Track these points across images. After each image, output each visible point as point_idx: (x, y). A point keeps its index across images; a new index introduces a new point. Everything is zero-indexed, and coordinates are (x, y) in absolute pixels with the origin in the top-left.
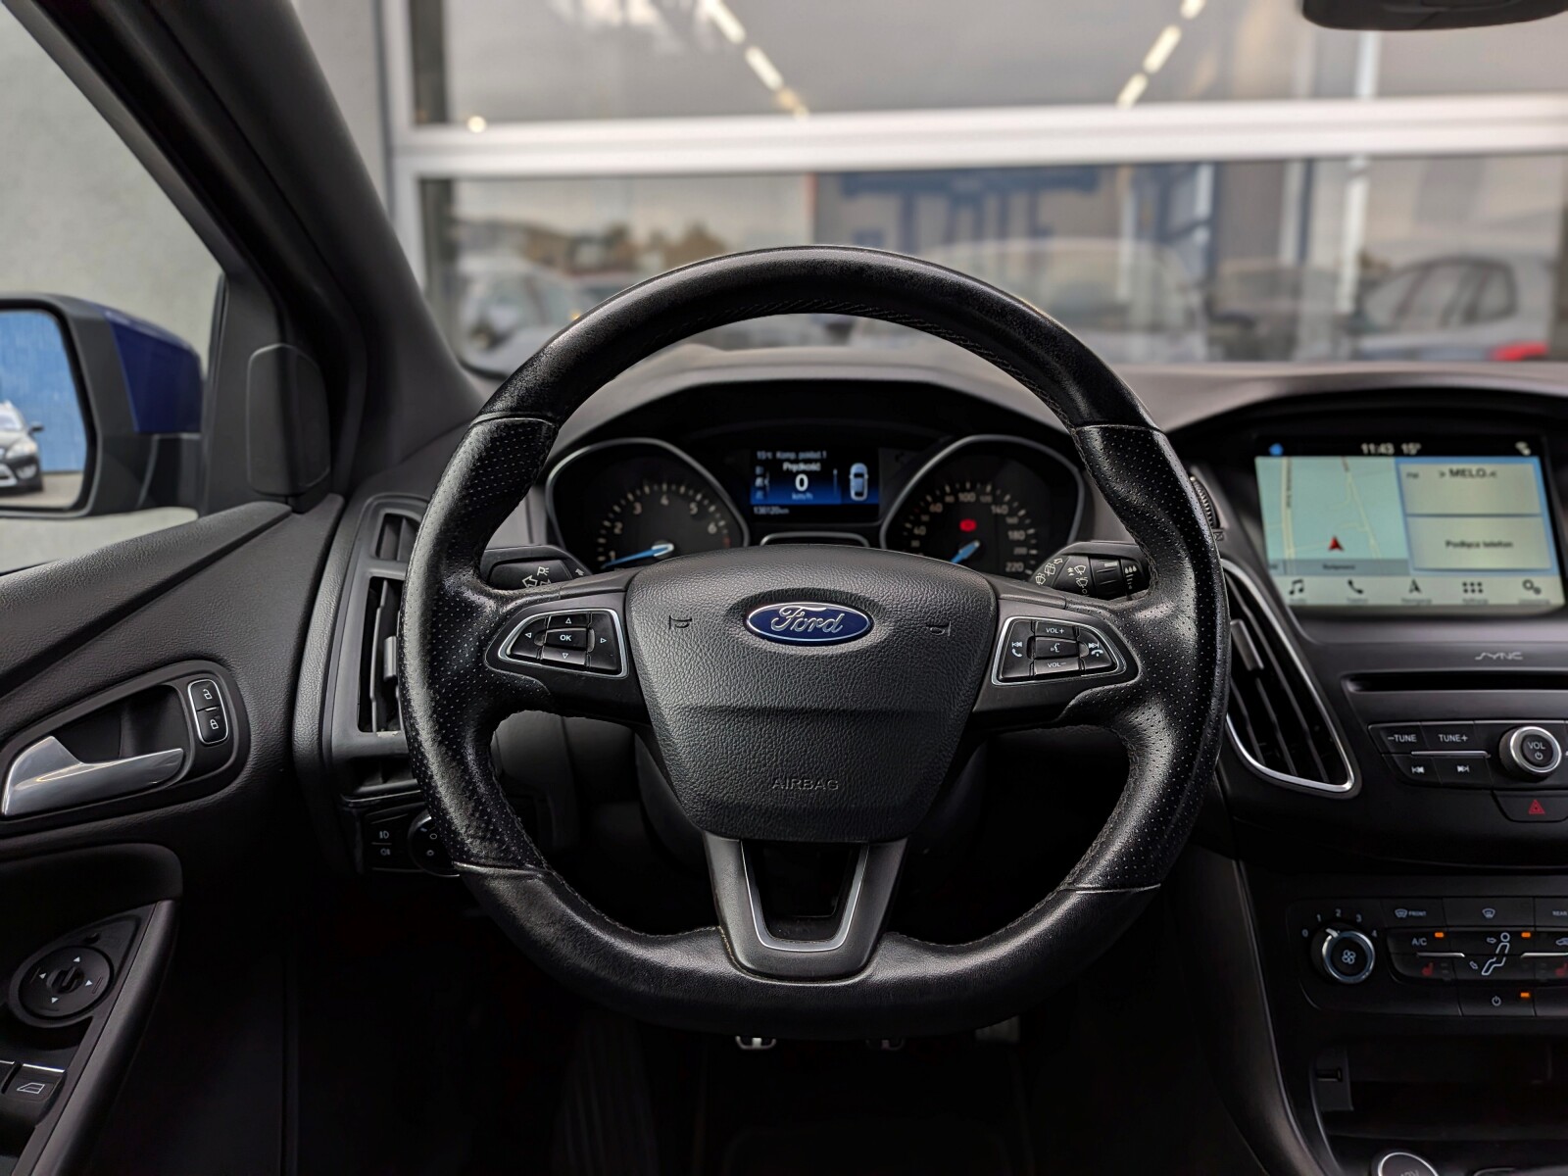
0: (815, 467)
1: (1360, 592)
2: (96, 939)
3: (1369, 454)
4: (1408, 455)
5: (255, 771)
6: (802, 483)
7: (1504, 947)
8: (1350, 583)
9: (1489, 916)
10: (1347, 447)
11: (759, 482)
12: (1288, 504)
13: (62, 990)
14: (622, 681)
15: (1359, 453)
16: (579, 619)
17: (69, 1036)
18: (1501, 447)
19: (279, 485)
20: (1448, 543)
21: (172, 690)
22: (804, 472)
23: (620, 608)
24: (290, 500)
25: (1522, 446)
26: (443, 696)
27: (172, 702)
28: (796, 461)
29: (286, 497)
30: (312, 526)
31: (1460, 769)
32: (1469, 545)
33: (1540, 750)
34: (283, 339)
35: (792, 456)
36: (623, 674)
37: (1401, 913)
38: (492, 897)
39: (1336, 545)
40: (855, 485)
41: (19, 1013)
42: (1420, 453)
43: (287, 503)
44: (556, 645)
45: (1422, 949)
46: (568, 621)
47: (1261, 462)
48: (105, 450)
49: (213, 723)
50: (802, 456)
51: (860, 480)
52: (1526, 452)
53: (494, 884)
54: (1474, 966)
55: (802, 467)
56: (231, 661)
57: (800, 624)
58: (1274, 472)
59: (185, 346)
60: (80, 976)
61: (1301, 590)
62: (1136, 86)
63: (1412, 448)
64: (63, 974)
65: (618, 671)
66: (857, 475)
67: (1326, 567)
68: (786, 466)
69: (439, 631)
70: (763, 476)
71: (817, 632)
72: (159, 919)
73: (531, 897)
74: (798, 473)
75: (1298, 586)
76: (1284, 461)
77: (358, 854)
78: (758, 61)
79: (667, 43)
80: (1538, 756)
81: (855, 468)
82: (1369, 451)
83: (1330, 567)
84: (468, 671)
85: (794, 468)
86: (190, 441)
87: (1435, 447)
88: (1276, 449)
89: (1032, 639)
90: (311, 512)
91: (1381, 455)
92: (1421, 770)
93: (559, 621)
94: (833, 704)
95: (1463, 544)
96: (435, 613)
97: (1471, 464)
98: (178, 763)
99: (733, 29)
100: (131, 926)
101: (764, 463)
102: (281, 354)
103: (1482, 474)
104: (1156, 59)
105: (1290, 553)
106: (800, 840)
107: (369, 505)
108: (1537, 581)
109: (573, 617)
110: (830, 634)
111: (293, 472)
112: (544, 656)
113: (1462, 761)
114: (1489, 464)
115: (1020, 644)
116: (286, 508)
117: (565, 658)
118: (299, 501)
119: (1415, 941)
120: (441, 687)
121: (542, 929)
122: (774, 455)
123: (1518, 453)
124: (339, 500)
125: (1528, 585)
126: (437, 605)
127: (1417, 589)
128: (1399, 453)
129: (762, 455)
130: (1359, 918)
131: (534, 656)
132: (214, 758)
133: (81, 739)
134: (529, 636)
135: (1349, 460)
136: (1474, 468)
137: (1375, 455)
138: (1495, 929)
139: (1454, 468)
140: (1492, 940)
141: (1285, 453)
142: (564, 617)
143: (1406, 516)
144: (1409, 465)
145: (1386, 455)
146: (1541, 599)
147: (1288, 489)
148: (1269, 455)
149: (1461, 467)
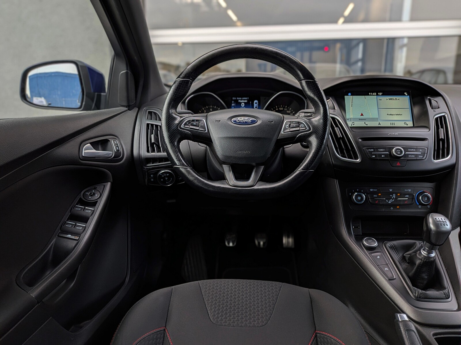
0: (246, 101)
1: (367, 125)
2: (96, 188)
3: (371, 95)
4: (380, 95)
5: (126, 160)
6: (243, 105)
7: (394, 197)
8: (365, 123)
9: (391, 191)
10: (366, 93)
11: (233, 105)
12: (352, 106)
13: (91, 196)
14: (206, 133)
15: (369, 95)
16: (197, 120)
17: (94, 204)
18: (401, 94)
19: (125, 104)
20: (387, 114)
21: (109, 141)
23: (205, 119)
24: (127, 107)
25: (406, 93)
27: (109, 143)
28: (242, 100)
29: (127, 106)
30: (132, 114)
31: (383, 156)
32: (392, 115)
33: (399, 152)
34: (127, 69)
35: (241, 99)
36: (206, 131)
37: (371, 190)
39: (362, 115)
41: (83, 199)
42: (382, 95)
43: (127, 108)
44: (193, 125)
45: (375, 197)
46: (195, 121)
47: (346, 97)
48: (86, 96)
49: (117, 148)
50: (243, 98)
51: (256, 104)
52: (407, 95)
54: (387, 201)
55: (243, 101)
56: (119, 137)
57: (243, 121)
58: (349, 99)
60: (94, 194)
61: (354, 125)
62: (341, 20)
63: (381, 94)
64: (91, 193)
65: (205, 131)
67: (359, 119)
68: (239, 101)
69: (169, 122)
70: (234, 103)
71: (246, 122)
72: (108, 185)
74: (242, 102)
75: (353, 124)
76: (351, 96)
77: (146, 180)
78: (230, 13)
79: (204, 8)
80: (399, 153)
81: (255, 101)
82: (371, 94)
83: (360, 120)
84: (175, 129)
85: (241, 101)
86: (103, 95)
87: (386, 93)
88: (350, 94)
89: (290, 124)
90: (132, 110)
91: (373, 95)
92: (374, 156)
93: (193, 121)
94: (249, 136)
95: (391, 115)
96: (168, 118)
97: (394, 97)
98: (111, 155)
99: (224, 4)
100: (103, 186)
101: (234, 100)
102: (127, 73)
103: (396, 99)
104: (347, 13)
105: (352, 117)
106: (242, 163)
107: (145, 109)
108: (407, 123)
109: (196, 120)
110: (249, 123)
111: (128, 101)
112: (191, 127)
113: (383, 154)
114: (398, 97)
115: (287, 125)
116: (127, 109)
117: (195, 127)
118: (130, 107)
119: (374, 196)
120: (170, 132)
121: (191, 178)
122: (236, 98)
123: (405, 95)
124: (137, 109)
125: (405, 123)
127: (380, 124)
128: (377, 95)
129: (234, 98)
130: (362, 191)
131: (188, 127)
132: (118, 154)
133: (95, 145)
134: (187, 123)
135: (366, 96)
136: (394, 98)
137: (372, 95)
138: (392, 193)
139: (390, 98)
140: (391, 196)
141: (352, 95)
142: (194, 120)
143: (378, 108)
144: (379, 98)
145: (374, 95)
146: (408, 126)
147: (352, 103)
148: (348, 95)
149: (391, 98)
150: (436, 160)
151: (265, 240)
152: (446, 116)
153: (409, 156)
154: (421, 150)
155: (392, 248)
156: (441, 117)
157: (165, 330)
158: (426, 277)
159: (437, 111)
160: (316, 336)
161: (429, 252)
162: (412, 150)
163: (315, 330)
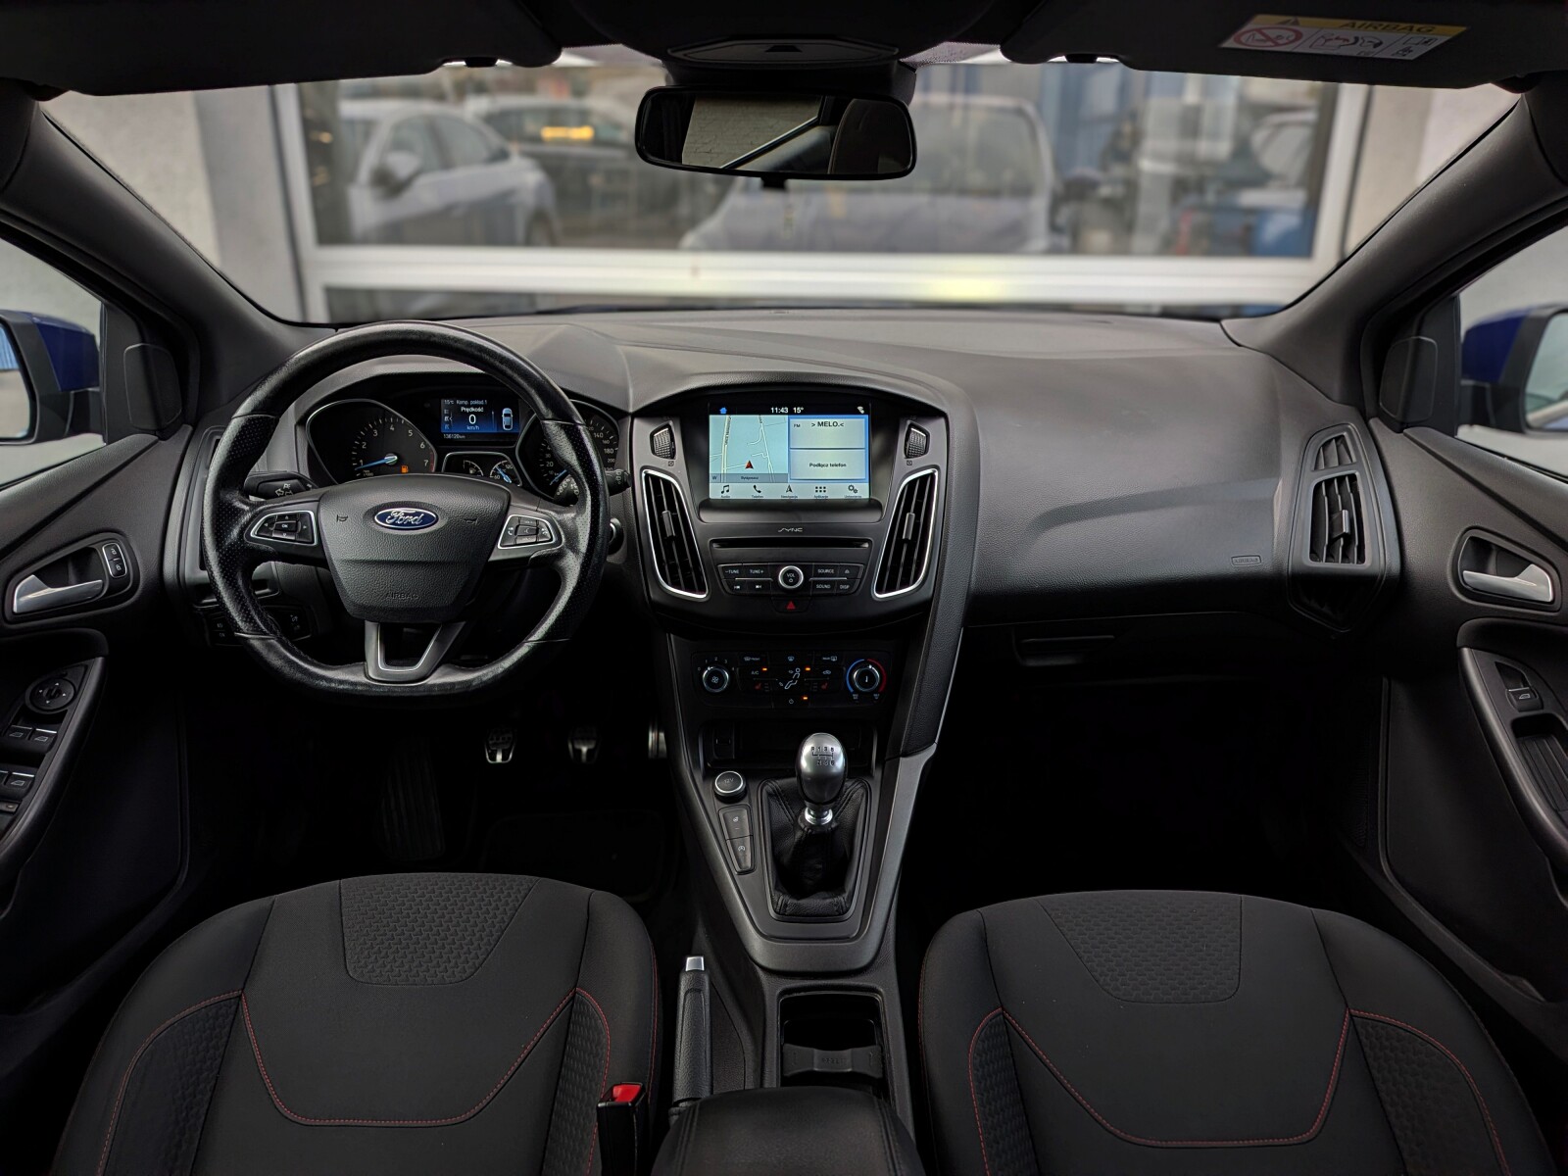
0: (480, 410)
1: (759, 492)
2: (66, 675)
3: (775, 413)
4: (797, 414)
5: (144, 591)
6: (472, 420)
7: (797, 675)
8: (755, 487)
9: (791, 660)
10: (764, 410)
11: (446, 418)
12: (726, 442)
13: (51, 698)
14: (315, 547)
15: (770, 413)
16: (291, 516)
17: (56, 719)
18: (849, 410)
19: (150, 425)
20: (811, 465)
21: (94, 550)
22: (473, 413)
23: (314, 510)
24: (158, 433)
25: (860, 408)
26: (224, 555)
27: (94, 556)
28: (469, 406)
29: (155, 431)
30: (172, 448)
31: (757, 587)
32: (822, 466)
33: (792, 578)
34: (143, 340)
35: (466, 403)
36: (315, 544)
37: (747, 659)
38: (251, 647)
39: (750, 466)
40: (505, 421)
41: (31, 707)
42: (803, 413)
43: (156, 435)
44: (280, 530)
45: (755, 676)
46: (287, 518)
47: (711, 417)
48: (41, 403)
49: (118, 567)
50: (472, 402)
51: (508, 418)
52: (862, 412)
53: (252, 642)
54: (781, 684)
55: (473, 409)
56: (126, 532)
57: (401, 519)
58: (719, 424)
59: (84, 331)
60: (59, 692)
61: (727, 491)
63: (799, 410)
64: (50, 691)
65: (313, 542)
66: (506, 415)
67: (742, 478)
68: (463, 409)
69: (221, 523)
70: (449, 415)
71: (409, 524)
72: (97, 665)
73: (270, 647)
74: (471, 413)
75: (726, 488)
76: (728, 416)
77: (207, 635)
80: (791, 580)
81: (505, 411)
82: (775, 410)
83: (745, 478)
84: (235, 543)
85: (468, 410)
86: (93, 392)
87: (810, 410)
88: (723, 410)
89: (518, 527)
90: (171, 438)
91: (782, 414)
92: (738, 587)
93: (282, 517)
94: (414, 558)
95: (819, 465)
96: (218, 515)
97: (830, 419)
98: (99, 588)
100: (83, 669)
101: (448, 408)
102: (143, 350)
103: (835, 425)
105: (724, 470)
107: (207, 434)
108: (856, 486)
109: (289, 515)
110: (415, 525)
111: (157, 418)
112: (274, 535)
113: (759, 583)
114: (840, 420)
115: (512, 528)
116: (156, 438)
117: (284, 536)
118: (163, 432)
119: (753, 673)
121: (276, 662)
122: (454, 403)
123: (859, 413)
124: (190, 428)
125: (851, 488)
126: (219, 508)
127: (790, 490)
128: (791, 412)
129: (447, 403)
130: (726, 662)
131: (269, 535)
132: (119, 586)
133: (48, 576)
134: (266, 525)
135: (762, 416)
136: (831, 421)
137: (778, 414)
138: (793, 666)
139: (821, 421)
140: (791, 672)
141: (728, 413)
142: (284, 516)
143: (789, 448)
144: (796, 420)
145: (784, 414)
146: (856, 495)
147: (728, 433)
148: (719, 413)
149: (824, 420)
150: (889, 590)
151: (592, 746)
152: (936, 474)
153: (818, 586)
154: (847, 572)
155: (776, 795)
156: (924, 479)
157: (240, 997)
158: (820, 866)
159: (917, 462)
160: (573, 998)
161: (819, 816)
162: (827, 571)
163: (575, 986)
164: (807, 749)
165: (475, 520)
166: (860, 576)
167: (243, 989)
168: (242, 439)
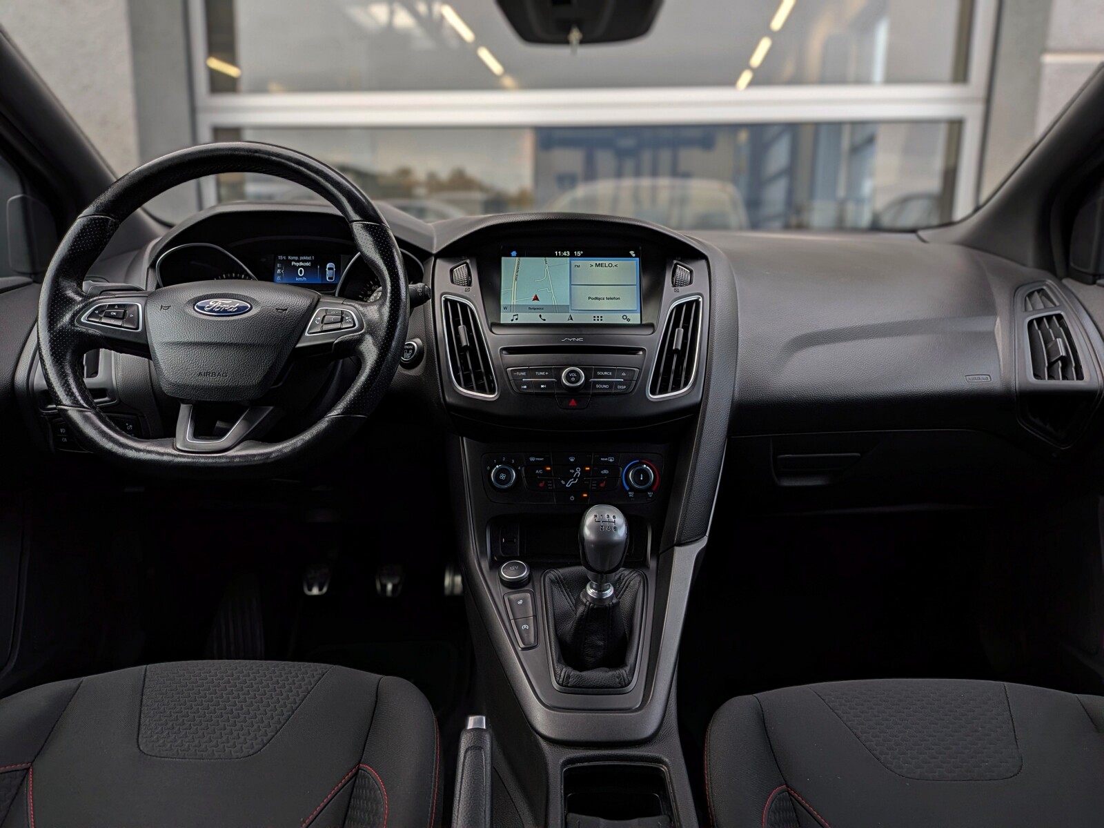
0: (308, 264)
1: (544, 320)
3: (558, 256)
4: (577, 256)
6: (301, 272)
7: (578, 474)
8: (540, 316)
9: (572, 460)
10: (547, 251)
11: (278, 272)
12: (516, 279)
14: (138, 333)
15: (554, 256)
16: (120, 306)
18: (620, 252)
19: (26, 268)
20: (589, 298)
22: (302, 266)
23: (144, 304)
24: (33, 276)
25: (632, 252)
26: (54, 336)
28: (298, 261)
29: (30, 274)
31: (542, 386)
32: (599, 299)
33: (574, 377)
34: (24, 192)
35: (296, 258)
36: (139, 330)
37: (532, 459)
38: (70, 418)
39: (536, 298)
40: (329, 273)
42: (582, 256)
43: (31, 277)
44: (109, 316)
45: (539, 474)
46: (116, 307)
47: (503, 258)
50: (301, 258)
51: (332, 272)
52: (634, 255)
53: (71, 414)
54: (563, 482)
55: (301, 264)
57: (218, 308)
58: (512, 266)
61: (517, 319)
62: (746, 77)
63: (579, 253)
65: (137, 328)
66: (330, 269)
67: (529, 308)
68: (293, 263)
69: (55, 308)
70: (281, 268)
71: (226, 311)
74: (299, 267)
75: (516, 317)
76: (517, 258)
77: (51, 441)
78: (485, 54)
80: (573, 379)
81: (328, 266)
82: (558, 254)
83: (532, 309)
84: (67, 326)
85: (297, 264)
87: (591, 252)
88: (514, 253)
89: (324, 316)
91: (564, 256)
92: (525, 387)
93: (112, 306)
95: (596, 298)
96: (53, 301)
97: (606, 261)
99: (468, 35)
101: (282, 262)
102: (23, 200)
103: (610, 266)
104: (757, 59)
105: (514, 302)
106: (212, 400)
108: (629, 315)
109: (118, 305)
110: (231, 312)
111: (31, 261)
112: (103, 321)
113: (543, 383)
114: (615, 261)
115: (319, 318)
116: (30, 280)
117: (112, 322)
119: (537, 471)
120: (54, 332)
121: (90, 433)
122: (287, 258)
123: (631, 256)
125: (625, 317)
126: (54, 297)
127: (571, 319)
128: (572, 255)
129: (281, 257)
130: (513, 461)
131: (98, 320)
134: (97, 312)
135: (547, 258)
136: (607, 263)
137: (561, 257)
138: (574, 466)
139: (598, 262)
140: (573, 471)
141: (517, 256)
142: (115, 305)
143: (571, 285)
144: (576, 262)
145: (566, 256)
146: (629, 322)
147: (517, 272)
148: (510, 256)
149: (601, 262)
150: (661, 393)
151: (396, 581)
152: (701, 300)
153: (598, 386)
154: (624, 374)
155: (558, 583)
156: (689, 304)
157: (28, 769)
158: (601, 643)
159: (683, 290)
160: (356, 774)
161: (600, 590)
162: (606, 373)
163: (359, 763)
164: (589, 519)
165: (286, 310)
166: (635, 378)
167: (32, 762)
168: (82, 236)
